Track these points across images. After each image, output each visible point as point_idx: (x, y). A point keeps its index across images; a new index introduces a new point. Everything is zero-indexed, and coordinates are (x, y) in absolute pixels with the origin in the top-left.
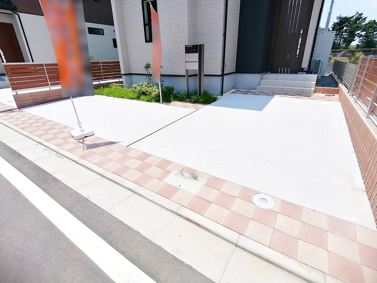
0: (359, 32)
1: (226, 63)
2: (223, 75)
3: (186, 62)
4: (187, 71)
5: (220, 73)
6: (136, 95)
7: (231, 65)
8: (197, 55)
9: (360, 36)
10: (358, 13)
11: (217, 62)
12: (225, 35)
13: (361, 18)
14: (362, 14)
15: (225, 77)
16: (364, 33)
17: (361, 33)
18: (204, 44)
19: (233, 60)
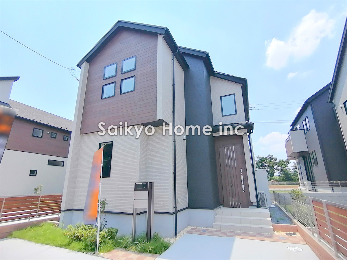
0: (276, 167)
1: (178, 199)
2: (175, 213)
3: (134, 199)
4: (135, 209)
5: (172, 210)
6: (67, 241)
7: (183, 201)
8: (146, 193)
9: (278, 170)
10: (270, 155)
11: (168, 199)
12: (175, 173)
13: (273, 158)
14: (272, 156)
15: (178, 214)
16: (279, 168)
17: (277, 168)
18: (154, 183)
19: (185, 195)
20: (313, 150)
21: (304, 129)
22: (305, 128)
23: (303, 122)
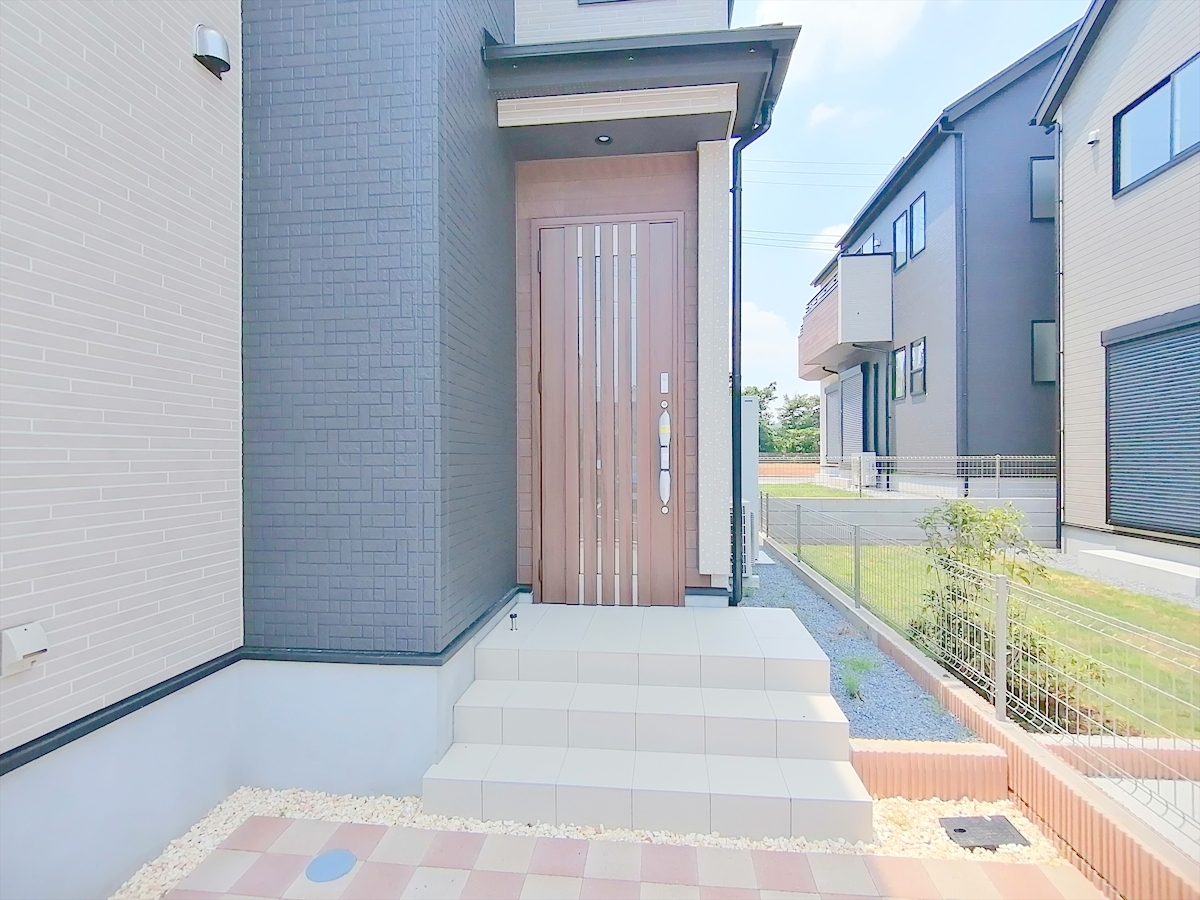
20: (917, 336)
21: (893, 254)
22: (901, 248)
23: (894, 224)
